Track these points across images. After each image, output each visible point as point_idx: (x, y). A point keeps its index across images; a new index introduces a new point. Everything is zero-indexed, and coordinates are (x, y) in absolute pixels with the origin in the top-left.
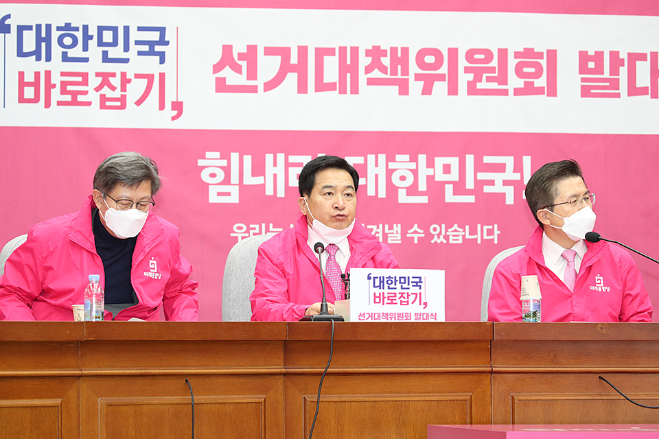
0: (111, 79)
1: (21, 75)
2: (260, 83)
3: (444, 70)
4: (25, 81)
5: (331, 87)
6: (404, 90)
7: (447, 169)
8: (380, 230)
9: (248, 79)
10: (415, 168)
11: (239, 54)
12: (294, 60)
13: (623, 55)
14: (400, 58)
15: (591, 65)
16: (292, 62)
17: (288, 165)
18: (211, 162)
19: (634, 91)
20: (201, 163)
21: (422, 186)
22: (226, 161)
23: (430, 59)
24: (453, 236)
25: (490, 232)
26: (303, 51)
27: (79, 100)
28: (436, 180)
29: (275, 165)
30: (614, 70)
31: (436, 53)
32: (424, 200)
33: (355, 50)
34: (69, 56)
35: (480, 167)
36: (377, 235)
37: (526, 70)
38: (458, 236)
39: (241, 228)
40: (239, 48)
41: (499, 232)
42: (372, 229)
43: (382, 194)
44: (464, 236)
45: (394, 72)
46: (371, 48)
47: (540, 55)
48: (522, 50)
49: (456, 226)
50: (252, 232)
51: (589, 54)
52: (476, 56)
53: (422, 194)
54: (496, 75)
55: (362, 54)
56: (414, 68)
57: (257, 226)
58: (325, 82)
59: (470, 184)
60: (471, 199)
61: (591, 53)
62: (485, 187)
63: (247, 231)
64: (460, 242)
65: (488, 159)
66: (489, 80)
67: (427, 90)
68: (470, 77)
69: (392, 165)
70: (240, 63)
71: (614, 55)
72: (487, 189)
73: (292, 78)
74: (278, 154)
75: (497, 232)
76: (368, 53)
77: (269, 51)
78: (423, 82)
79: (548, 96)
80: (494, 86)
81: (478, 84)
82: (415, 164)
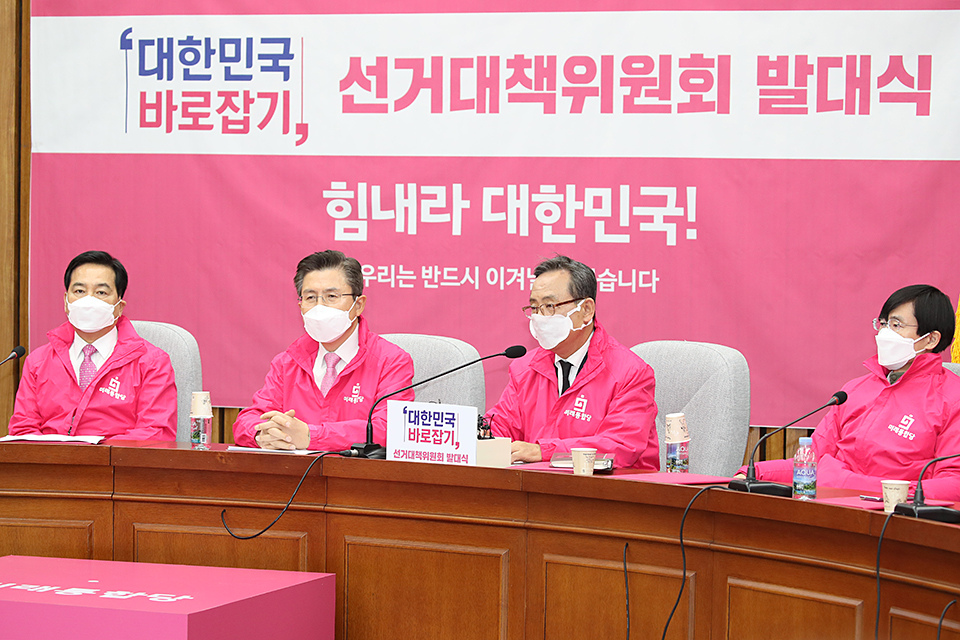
0: (233, 98)
1: (143, 95)
2: (390, 101)
3: (597, 82)
4: (147, 102)
6: (550, 108)
7: (598, 202)
8: (522, 275)
9: (377, 97)
10: (562, 200)
11: (367, 67)
12: (427, 73)
13: (812, 61)
14: (546, 68)
15: (773, 73)
16: (425, 76)
17: (420, 197)
18: (337, 193)
19: (824, 105)
20: (326, 194)
21: (570, 223)
22: (352, 192)
23: (580, 70)
24: (605, 283)
25: (647, 279)
26: (437, 62)
27: (200, 123)
28: (586, 215)
29: (406, 197)
30: (801, 80)
31: (588, 62)
32: (571, 239)
33: (495, 60)
34: (191, 73)
35: (637, 200)
36: (518, 280)
37: (692, 81)
38: (610, 283)
39: (369, 270)
40: (368, 61)
41: (658, 279)
42: (513, 273)
43: (524, 232)
44: (616, 284)
45: (539, 86)
46: (513, 58)
47: (710, 63)
48: (689, 57)
49: (607, 272)
50: (380, 274)
51: (770, 59)
52: (634, 65)
53: (569, 232)
54: (657, 87)
55: (503, 64)
56: (561, 82)
57: (386, 268)
58: (462, 98)
59: (624, 221)
60: (625, 239)
61: (773, 58)
62: (641, 224)
63: (375, 274)
64: (612, 290)
65: (645, 191)
66: (649, 94)
67: (577, 108)
68: (627, 90)
69: (536, 198)
70: (368, 78)
71: (801, 60)
72: (644, 227)
73: (425, 95)
74: (409, 185)
75: (655, 279)
76: (510, 64)
77: (401, 64)
79: (718, 113)
80: (655, 101)
81: (636, 99)
82: (562, 196)
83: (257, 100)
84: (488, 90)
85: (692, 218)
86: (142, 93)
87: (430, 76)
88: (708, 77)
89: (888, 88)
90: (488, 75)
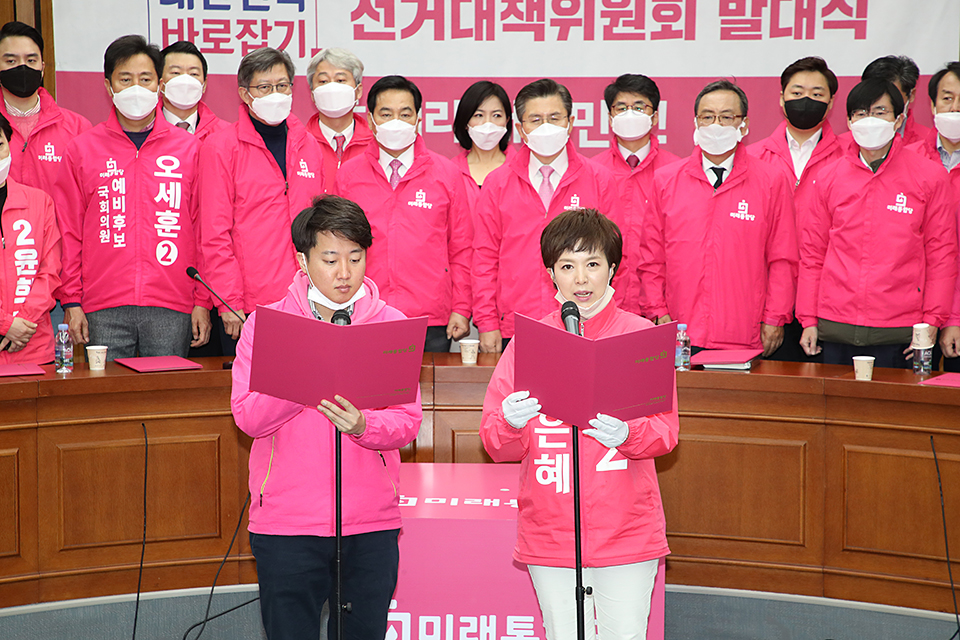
0: (252, 26)
1: (165, 22)
2: (397, 30)
3: (580, 14)
5: (467, 33)
6: (540, 36)
16: (428, 9)
19: (777, 32)
27: (221, 47)
30: (757, 12)
37: (663, 13)
58: (461, 28)
66: (626, 24)
67: (563, 36)
68: (607, 21)
70: (377, 10)
73: (429, 25)
78: (558, 28)
80: (631, 30)
81: (614, 29)
83: (274, 28)
84: (485, 21)
85: (662, 126)
86: (163, 20)
87: (433, 9)
88: (677, 10)
89: (831, 17)
90: (485, 8)
